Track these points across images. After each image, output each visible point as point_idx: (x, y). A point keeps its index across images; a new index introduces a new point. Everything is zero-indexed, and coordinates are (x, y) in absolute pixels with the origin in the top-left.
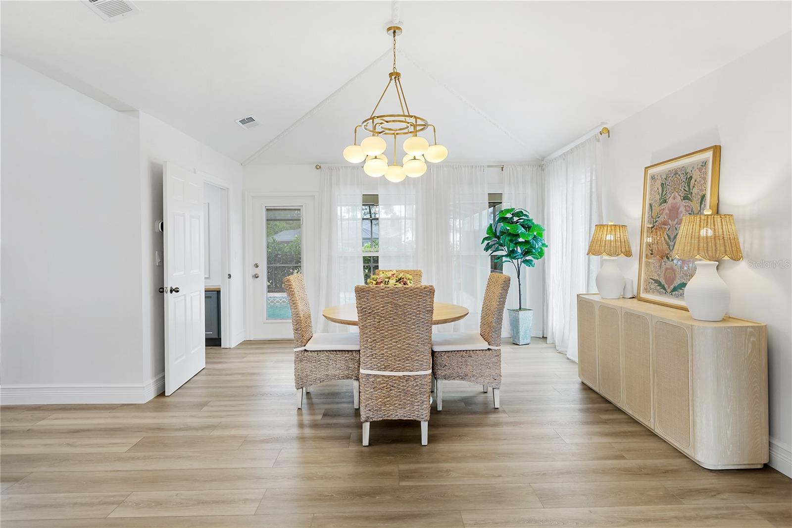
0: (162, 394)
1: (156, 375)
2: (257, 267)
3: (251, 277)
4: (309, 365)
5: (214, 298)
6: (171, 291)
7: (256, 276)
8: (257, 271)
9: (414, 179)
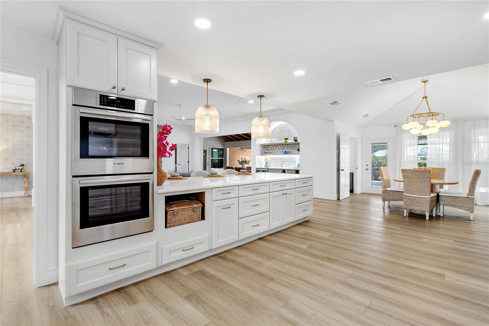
0: (339, 199)
1: (337, 194)
2: (368, 166)
3: (365, 169)
4: (387, 194)
5: (352, 175)
6: (342, 170)
7: (367, 169)
8: (367, 167)
9: (444, 127)
